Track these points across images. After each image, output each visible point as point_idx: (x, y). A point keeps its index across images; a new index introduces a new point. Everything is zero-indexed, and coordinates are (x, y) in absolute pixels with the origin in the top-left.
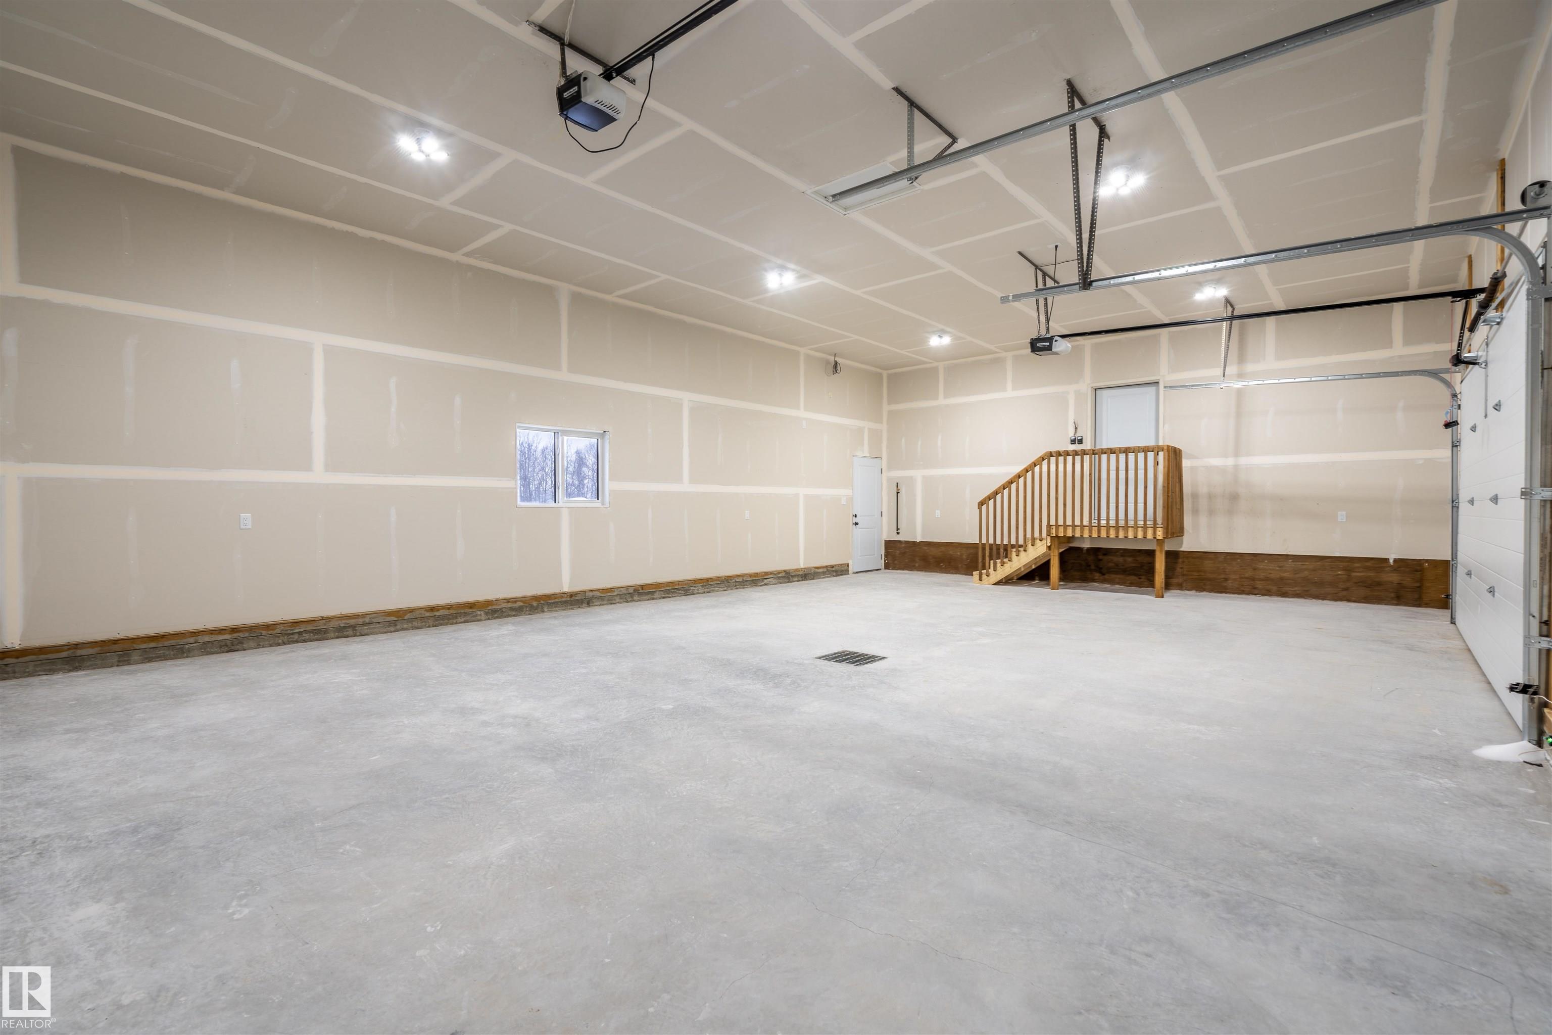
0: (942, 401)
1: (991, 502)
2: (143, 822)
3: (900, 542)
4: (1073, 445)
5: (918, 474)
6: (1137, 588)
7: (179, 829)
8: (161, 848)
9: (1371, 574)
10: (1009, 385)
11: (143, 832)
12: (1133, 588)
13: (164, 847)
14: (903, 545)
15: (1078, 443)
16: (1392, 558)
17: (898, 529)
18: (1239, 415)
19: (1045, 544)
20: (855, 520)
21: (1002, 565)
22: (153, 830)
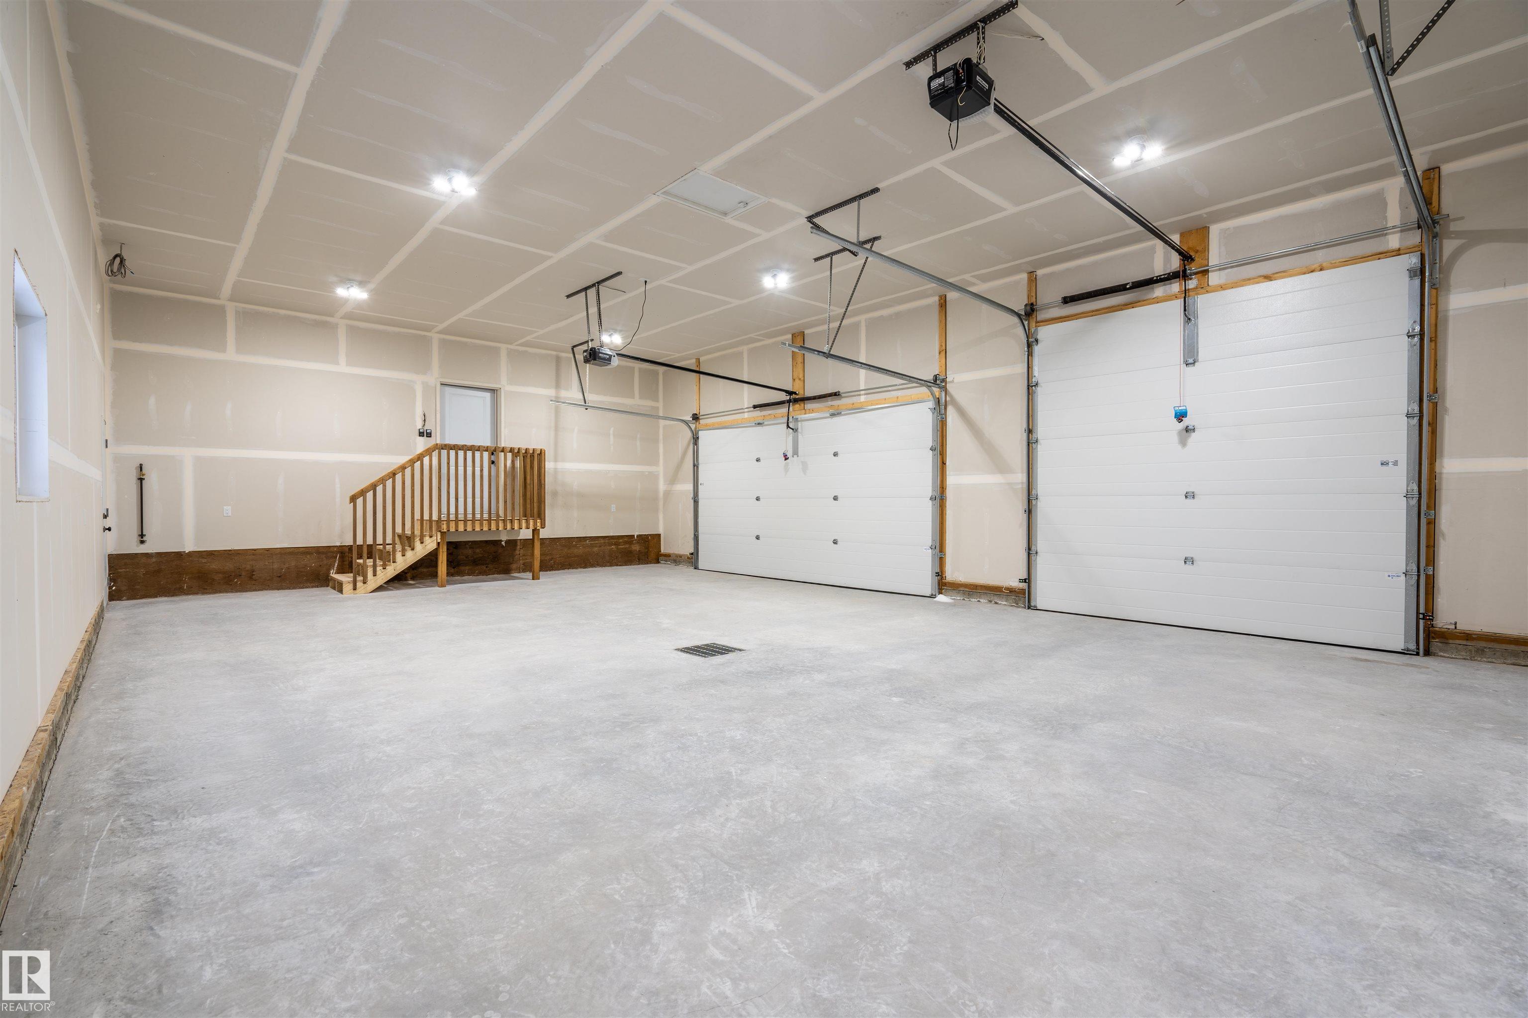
0: (231, 354)
1: (370, 495)
2: (1426, 860)
3: (147, 555)
4: (421, 437)
5: (187, 454)
6: (484, 577)
7: (1399, 835)
8: (1430, 829)
9: (627, 546)
10: (342, 358)
11: (1434, 851)
12: (481, 577)
13: (1427, 829)
14: (154, 560)
15: (427, 436)
16: (636, 534)
17: (142, 535)
18: (557, 428)
19: (436, 541)
20: (108, 523)
21: (383, 569)
22: (1424, 848)
